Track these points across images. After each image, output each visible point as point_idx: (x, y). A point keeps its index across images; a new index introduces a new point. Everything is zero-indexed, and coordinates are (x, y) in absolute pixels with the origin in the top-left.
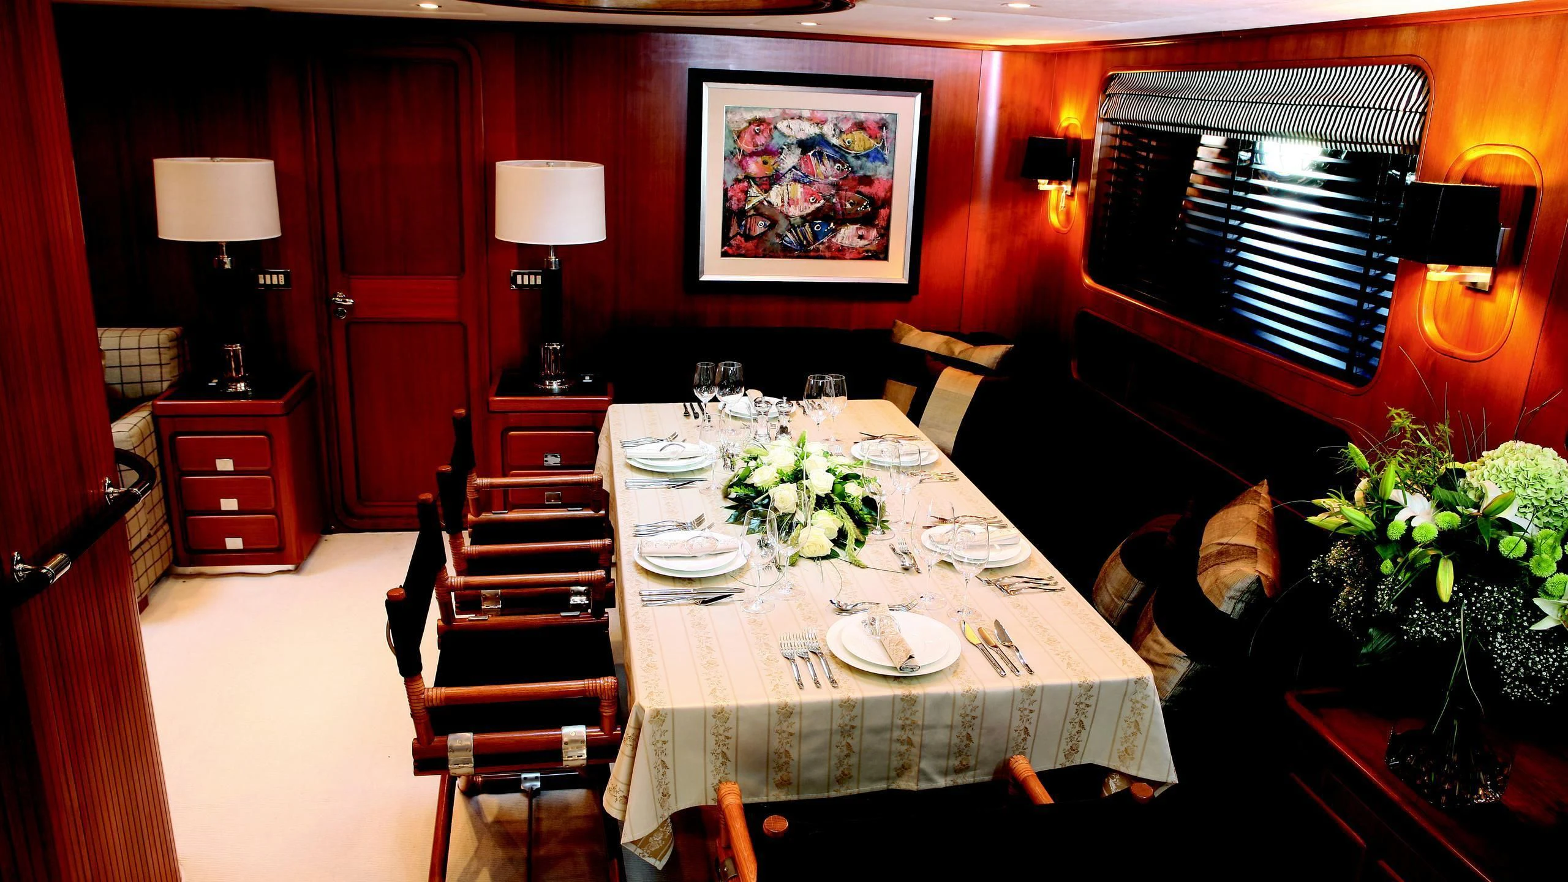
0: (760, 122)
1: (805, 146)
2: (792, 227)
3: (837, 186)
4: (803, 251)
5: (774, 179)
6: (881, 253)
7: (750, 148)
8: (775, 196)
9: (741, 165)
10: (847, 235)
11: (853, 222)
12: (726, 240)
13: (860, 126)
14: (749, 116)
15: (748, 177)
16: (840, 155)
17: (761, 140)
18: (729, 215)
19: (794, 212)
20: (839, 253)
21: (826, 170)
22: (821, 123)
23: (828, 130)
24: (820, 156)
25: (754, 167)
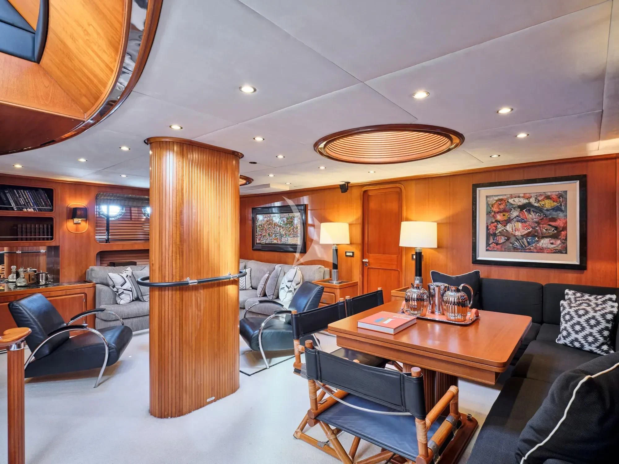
0: (501, 200)
1: (522, 208)
2: (517, 240)
3: (538, 223)
4: (523, 249)
5: (509, 221)
6: (564, 250)
7: (497, 210)
8: (509, 227)
9: (494, 217)
10: (545, 243)
11: (547, 237)
12: (488, 244)
13: (548, 197)
14: (496, 198)
15: (496, 221)
16: (539, 210)
17: (502, 207)
18: (488, 236)
19: (517, 233)
20: (541, 250)
21: (532, 217)
22: (529, 198)
23: (532, 200)
24: (529, 211)
25: (499, 217)
